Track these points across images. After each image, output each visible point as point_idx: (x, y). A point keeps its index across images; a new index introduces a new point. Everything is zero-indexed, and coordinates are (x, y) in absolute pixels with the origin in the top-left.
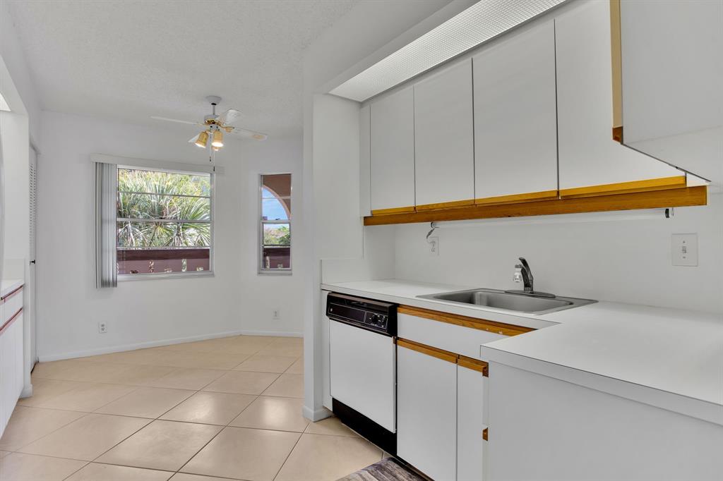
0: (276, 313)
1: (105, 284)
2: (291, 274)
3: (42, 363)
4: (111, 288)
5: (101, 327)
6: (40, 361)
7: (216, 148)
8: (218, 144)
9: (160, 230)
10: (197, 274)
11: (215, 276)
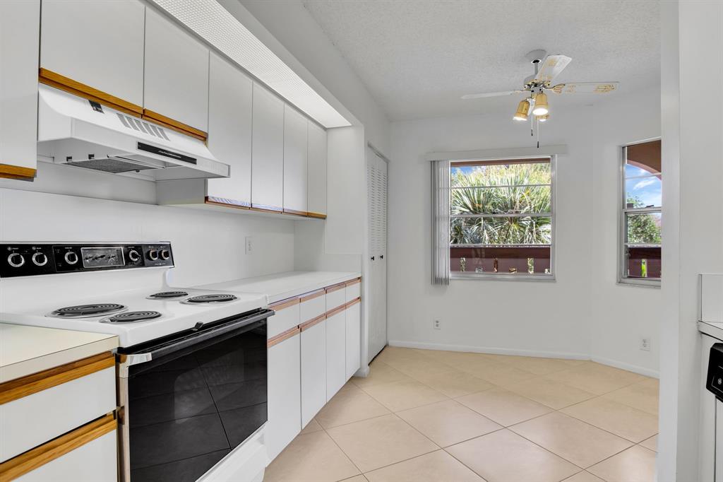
1: (438, 281)
2: (659, 287)
3: (391, 347)
4: (443, 285)
5: (436, 324)
6: (390, 344)
7: (542, 117)
8: (541, 111)
9: (514, 227)
10: (532, 277)
11: (555, 282)
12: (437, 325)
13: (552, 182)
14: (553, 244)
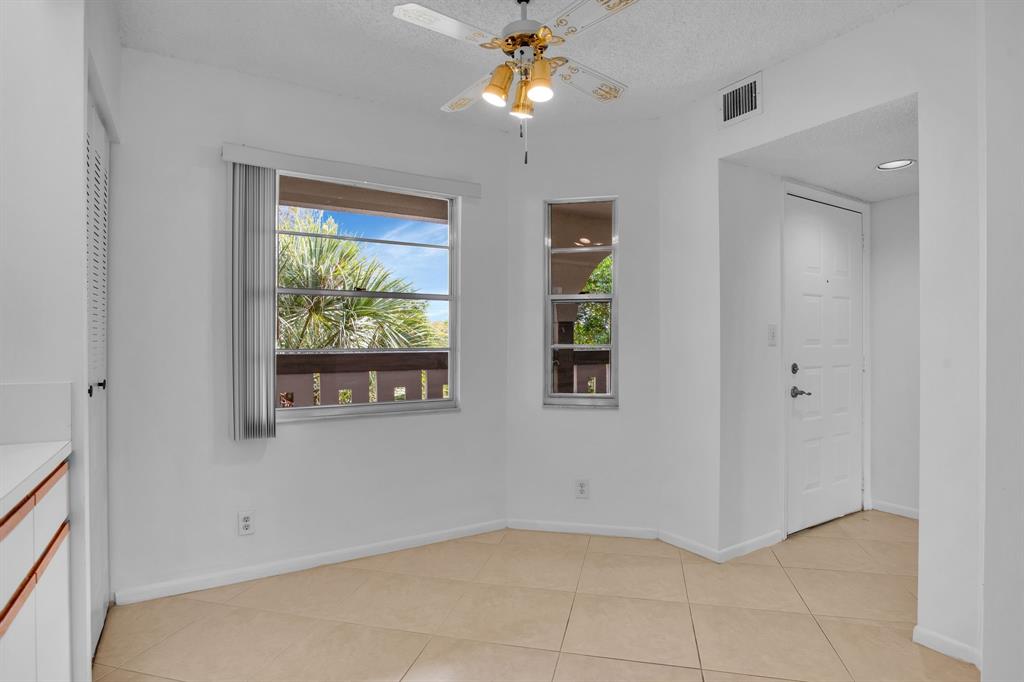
0: (582, 486)
1: (252, 429)
4: (263, 439)
5: (243, 524)
6: (119, 602)
10: (425, 405)
11: (460, 410)
12: (246, 528)
13: (451, 244)
14: (453, 348)
